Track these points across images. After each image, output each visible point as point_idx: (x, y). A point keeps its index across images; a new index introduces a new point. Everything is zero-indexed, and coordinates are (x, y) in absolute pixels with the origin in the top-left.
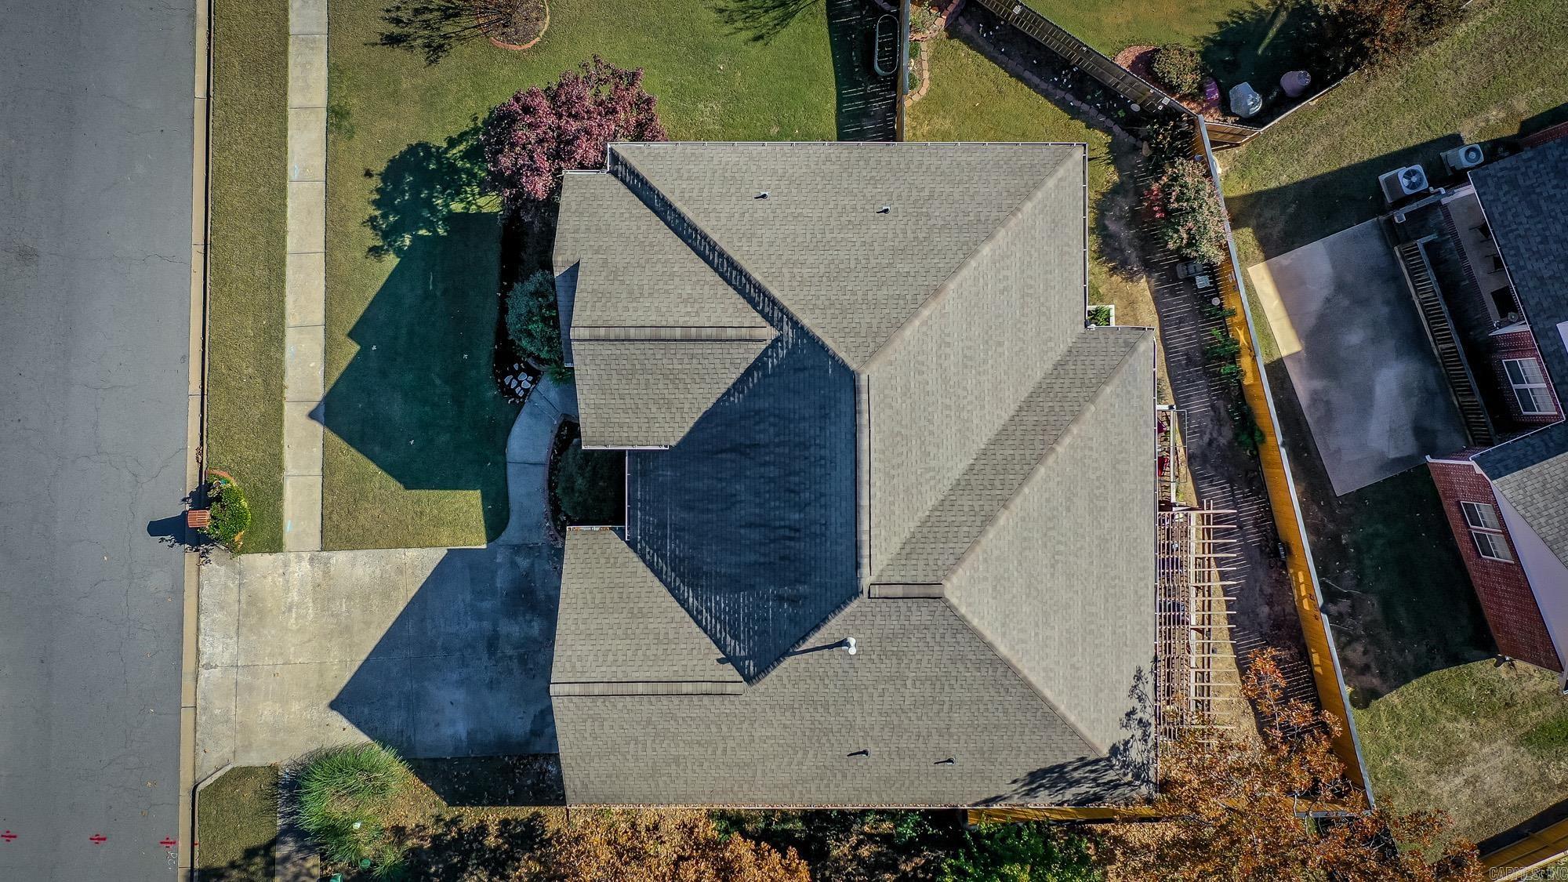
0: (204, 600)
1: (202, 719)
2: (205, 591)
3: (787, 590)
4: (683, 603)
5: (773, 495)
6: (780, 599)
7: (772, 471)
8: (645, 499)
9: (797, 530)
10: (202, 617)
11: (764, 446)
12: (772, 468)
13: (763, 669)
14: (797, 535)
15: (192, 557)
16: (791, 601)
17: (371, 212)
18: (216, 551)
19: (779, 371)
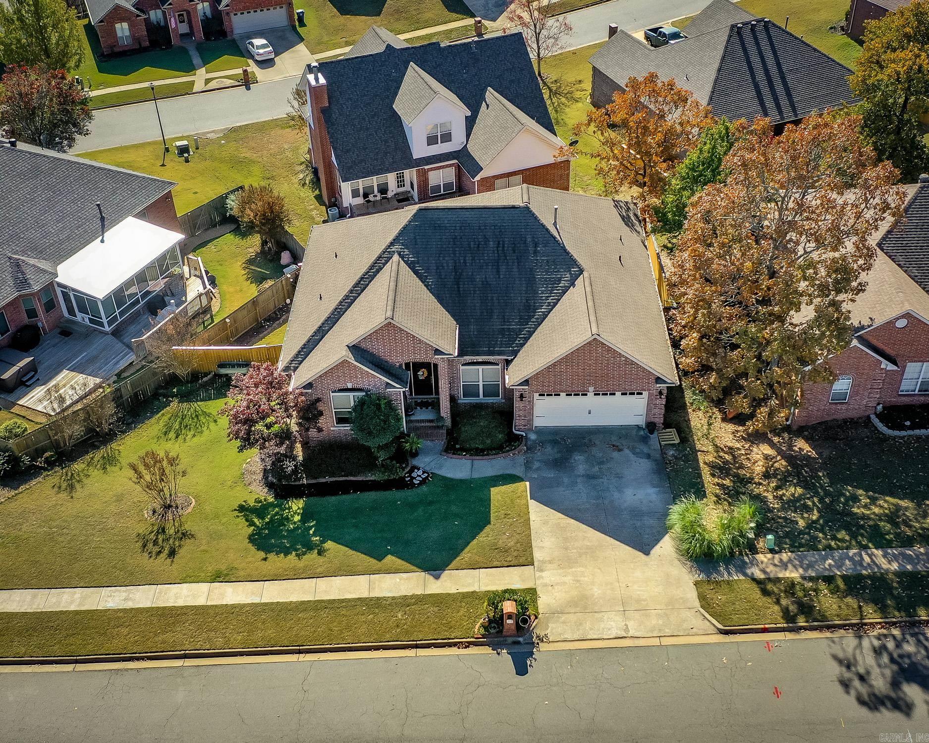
0: (576, 637)
1: (668, 632)
2: (569, 637)
3: (531, 249)
4: (545, 316)
5: (481, 258)
6: (535, 252)
7: (469, 258)
8: (488, 344)
9: (499, 244)
10: (589, 637)
11: (456, 263)
12: (467, 258)
13: (574, 262)
14: (501, 243)
15: (543, 647)
16: (536, 245)
17: (292, 556)
18: (538, 631)
19: (416, 254)
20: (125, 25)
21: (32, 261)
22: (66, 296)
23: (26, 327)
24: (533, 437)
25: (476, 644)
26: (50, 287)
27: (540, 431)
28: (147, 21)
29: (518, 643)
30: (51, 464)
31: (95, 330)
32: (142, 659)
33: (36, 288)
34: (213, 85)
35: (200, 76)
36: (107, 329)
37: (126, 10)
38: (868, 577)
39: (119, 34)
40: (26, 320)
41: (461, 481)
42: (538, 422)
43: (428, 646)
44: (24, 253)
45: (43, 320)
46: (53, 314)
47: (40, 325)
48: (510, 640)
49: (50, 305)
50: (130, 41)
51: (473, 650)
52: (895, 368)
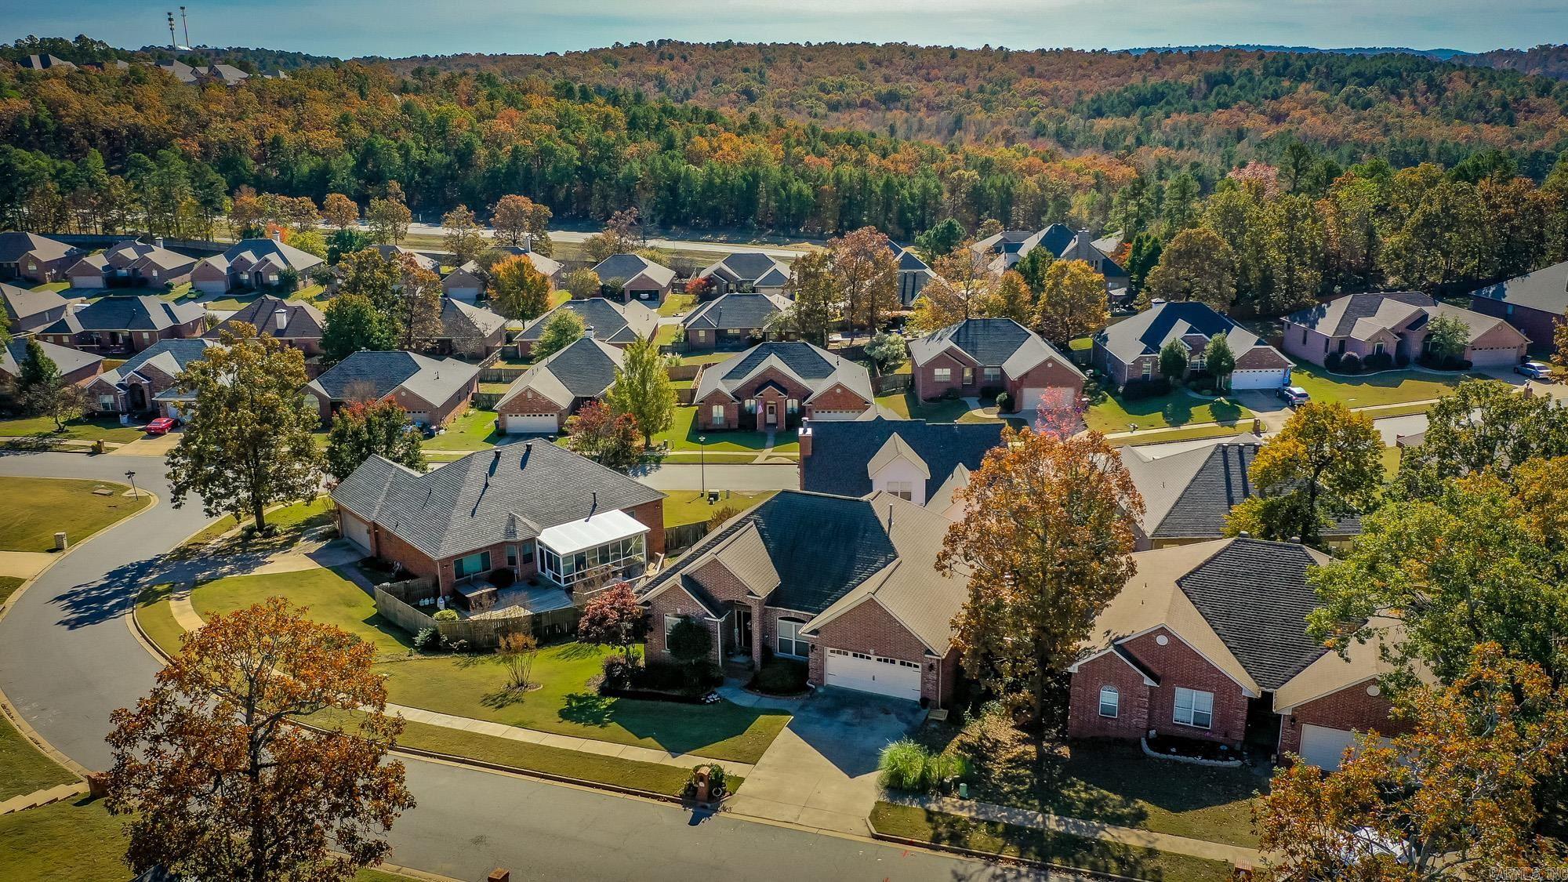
0: (753, 814)
1: (829, 827)
2: (748, 813)
3: (860, 534)
4: (854, 587)
5: (818, 535)
6: (863, 537)
7: (808, 534)
8: (800, 601)
9: (836, 526)
11: (796, 536)
13: (892, 549)
15: (722, 814)
16: (866, 532)
17: (580, 725)
18: (725, 804)
19: (768, 524)
20: (721, 408)
21: (525, 520)
22: (542, 552)
23: (504, 570)
24: (821, 690)
25: (672, 801)
26: (532, 541)
27: (830, 688)
28: (741, 407)
29: (706, 807)
30: (461, 650)
31: (555, 585)
32: (435, 757)
33: (519, 538)
34: (770, 461)
35: (762, 455)
36: (563, 584)
37: (725, 395)
38: (1029, 829)
39: (714, 415)
40: (506, 565)
41: (743, 708)
42: (830, 681)
43: (636, 794)
44: (523, 514)
45: (519, 569)
46: (529, 566)
47: (516, 572)
48: (701, 803)
49: (528, 558)
50: (722, 422)
51: (669, 804)
52: (1155, 684)
